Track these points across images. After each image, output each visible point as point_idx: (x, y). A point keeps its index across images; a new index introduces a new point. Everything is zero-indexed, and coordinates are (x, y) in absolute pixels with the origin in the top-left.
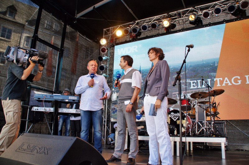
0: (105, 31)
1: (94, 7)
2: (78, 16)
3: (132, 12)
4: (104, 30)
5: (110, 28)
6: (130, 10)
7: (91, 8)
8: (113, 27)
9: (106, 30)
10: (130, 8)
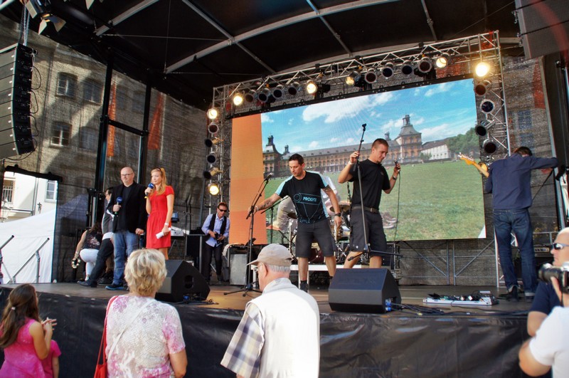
0: (216, 91)
1: (195, 57)
2: (170, 69)
3: (260, 61)
4: (214, 89)
5: (225, 86)
6: (256, 58)
7: (190, 59)
8: (228, 86)
9: (218, 89)
10: (256, 55)
